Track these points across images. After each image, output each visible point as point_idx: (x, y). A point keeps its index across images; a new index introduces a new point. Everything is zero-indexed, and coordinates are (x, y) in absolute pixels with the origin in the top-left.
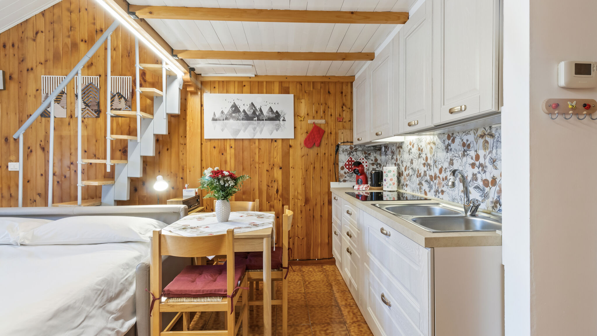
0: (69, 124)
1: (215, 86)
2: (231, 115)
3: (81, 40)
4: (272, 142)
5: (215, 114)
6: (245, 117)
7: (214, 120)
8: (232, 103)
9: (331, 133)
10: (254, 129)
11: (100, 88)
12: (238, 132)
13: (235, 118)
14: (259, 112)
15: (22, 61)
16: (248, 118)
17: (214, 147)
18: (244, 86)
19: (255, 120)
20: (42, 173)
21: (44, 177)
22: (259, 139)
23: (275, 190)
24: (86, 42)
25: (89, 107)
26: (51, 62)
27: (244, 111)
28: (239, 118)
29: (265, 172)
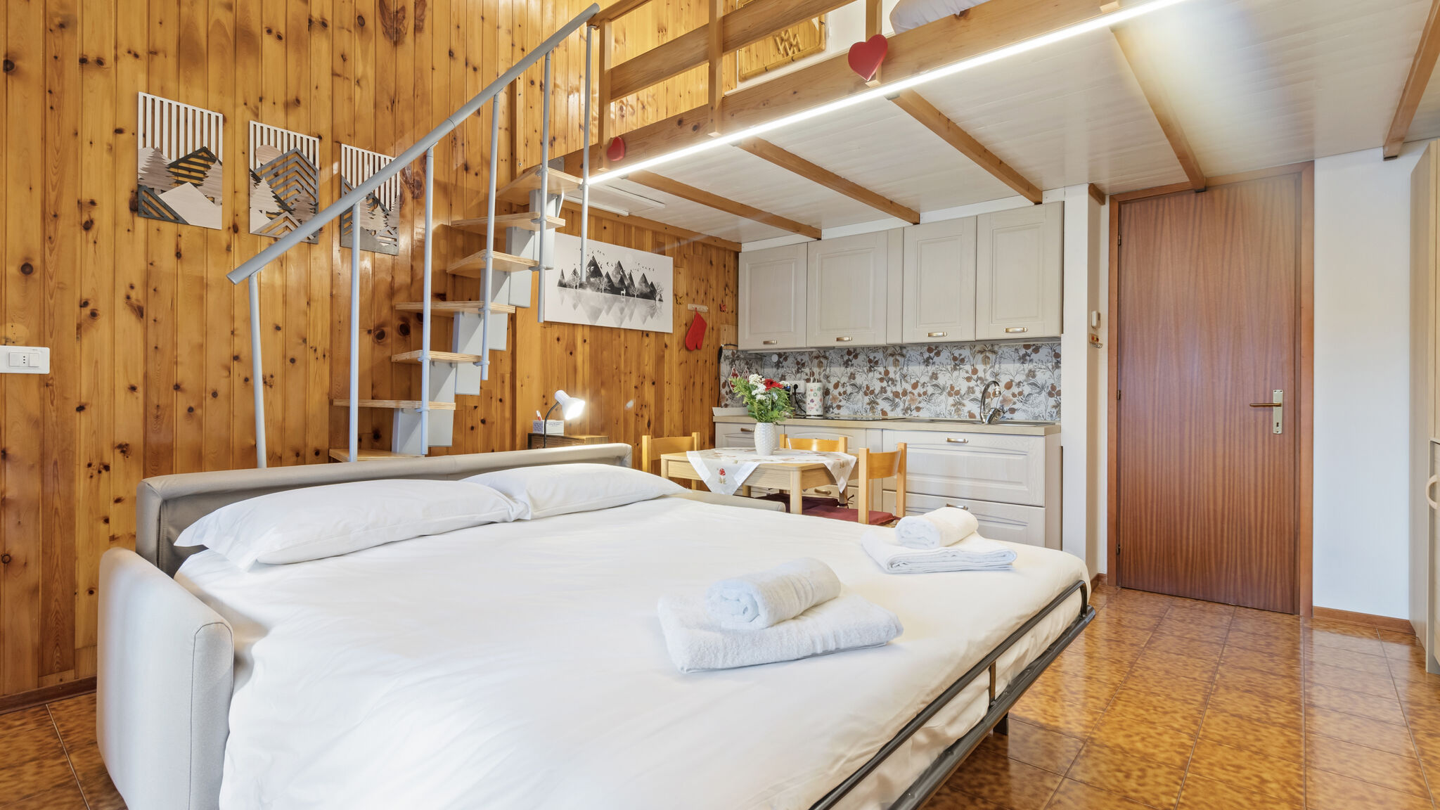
0: (228, 249)
2: (588, 279)
3: (265, 31)
4: (642, 336)
5: (563, 274)
6: (609, 286)
7: (562, 285)
8: (590, 258)
9: (713, 329)
10: (622, 310)
11: (320, 168)
12: (596, 313)
13: (594, 286)
14: (629, 281)
15: (62, 26)
16: (613, 289)
17: (558, 339)
18: (604, 227)
19: (623, 294)
20: (133, 383)
21: (140, 393)
22: (625, 329)
23: (646, 422)
24: (280, 38)
25: (291, 213)
27: (608, 275)
28: (600, 287)
29: (633, 389)
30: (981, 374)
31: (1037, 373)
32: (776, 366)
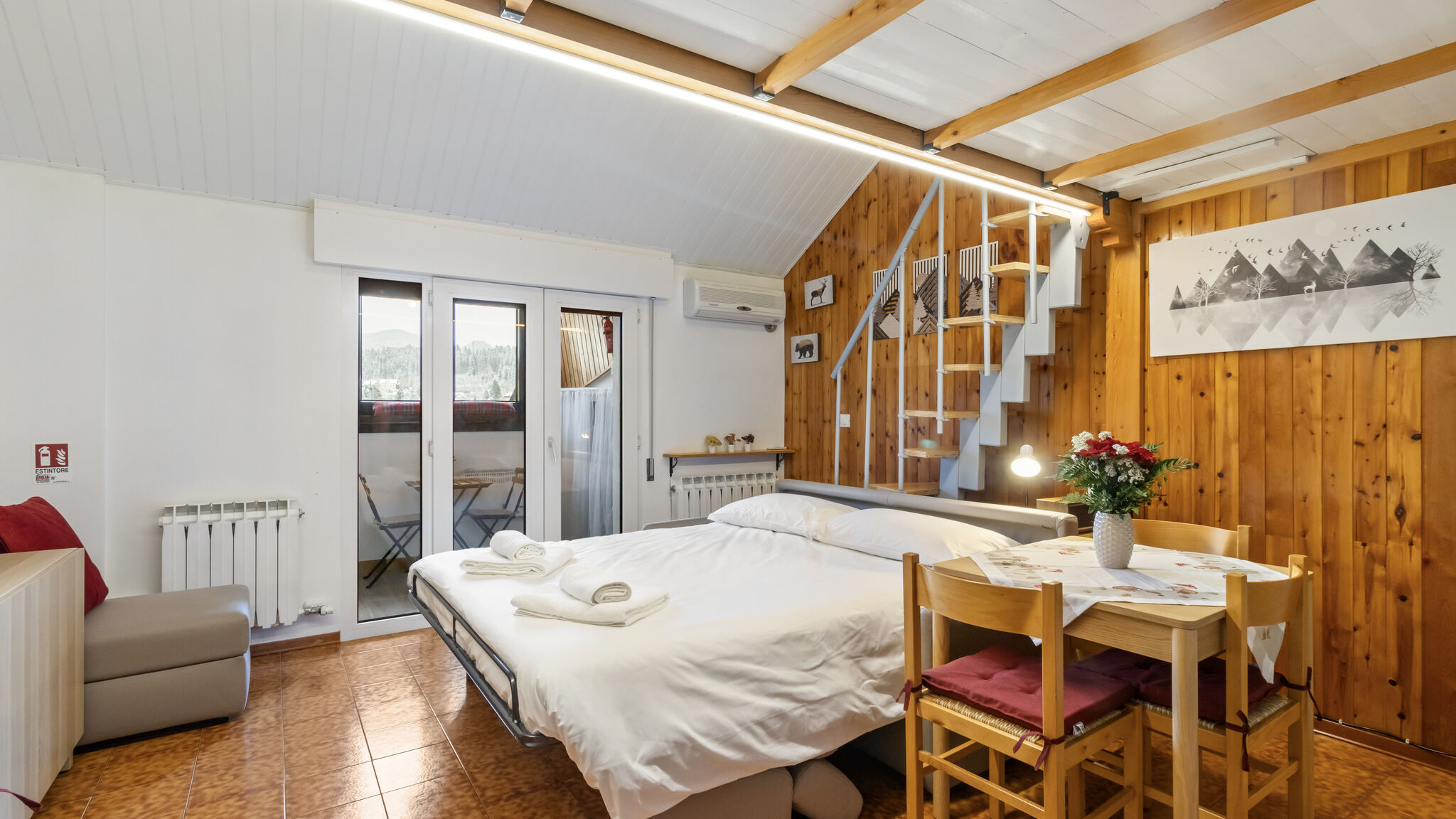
1: (1182, 219)
2: (1227, 284)
4: (1377, 352)
5: (1178, 293)
6: (1273, 286)
7: (1176, 306)
8: (1232, 254)
10: (1306, 318)
12: (1250, 330)
13: (1238, 293)
14: (1326, 265)
15: (853, 254)
16: (1283, 288)
17: (1179, 378)
18: (1274, 197)
19: (1309, 291)
20: (873, 432)
21: (875, 437)
22: (1324, 347)
23: (1393, 508)
25: (932, 314)
26: (885, 245)
27: (1270, 270)
28: (1253, 292)
29: (1350, 447)
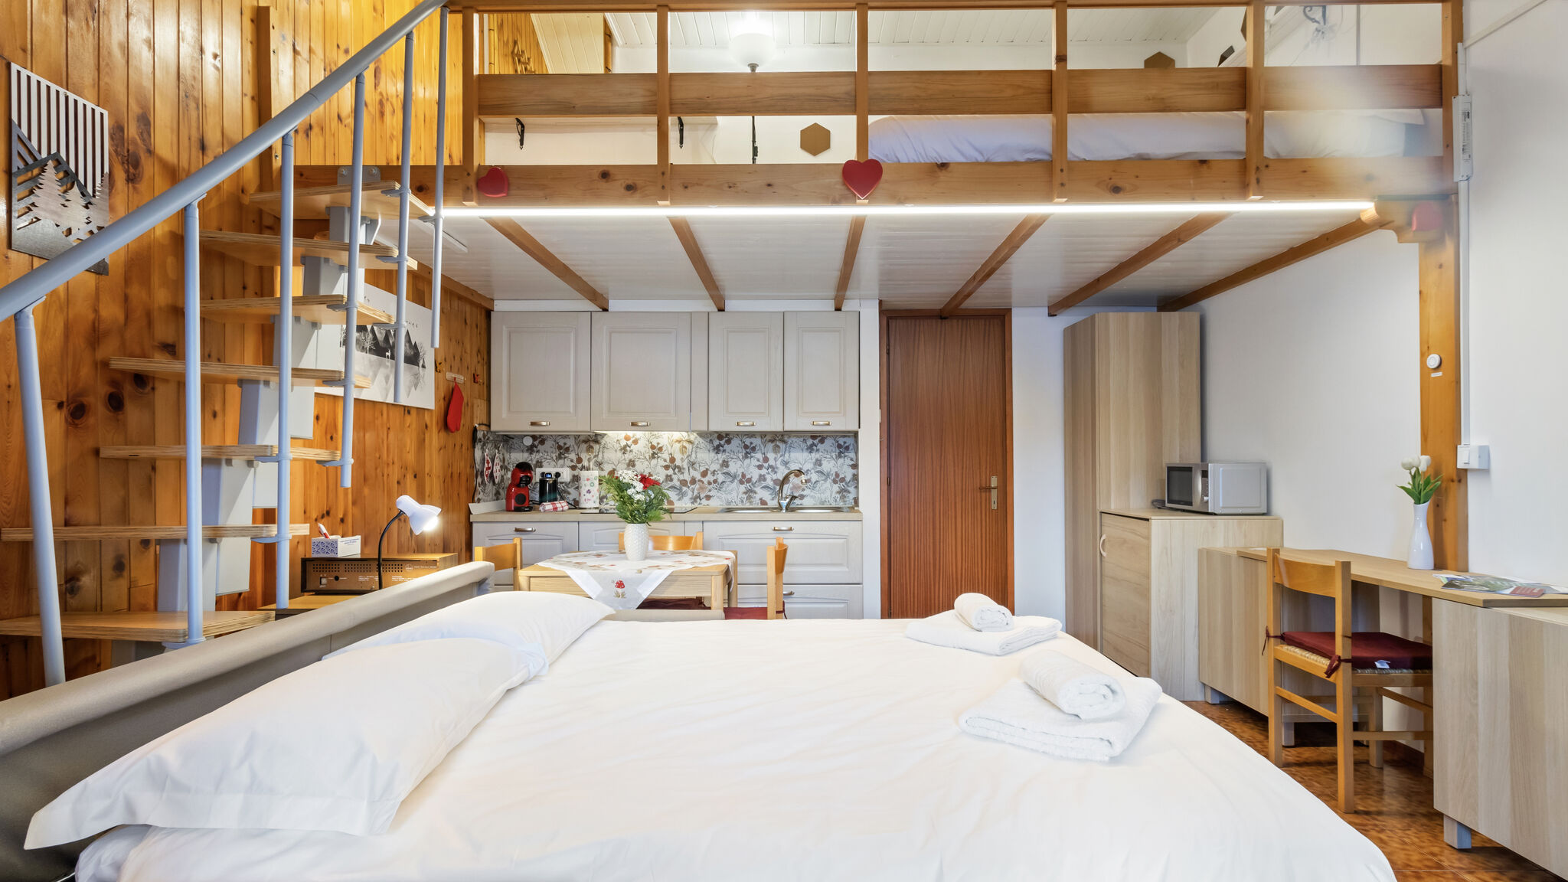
4: (404, 413)
6: (374, 345)
9: (468, 404)
10: (387, 378)
16: (378, 349)
17: (317, 418)
19: (388, 357)
27: (373, 331)
28: (365, 347)
29: (396, 485)
30: (771, 462)
31: (823, 462)
32: (527, 450)
